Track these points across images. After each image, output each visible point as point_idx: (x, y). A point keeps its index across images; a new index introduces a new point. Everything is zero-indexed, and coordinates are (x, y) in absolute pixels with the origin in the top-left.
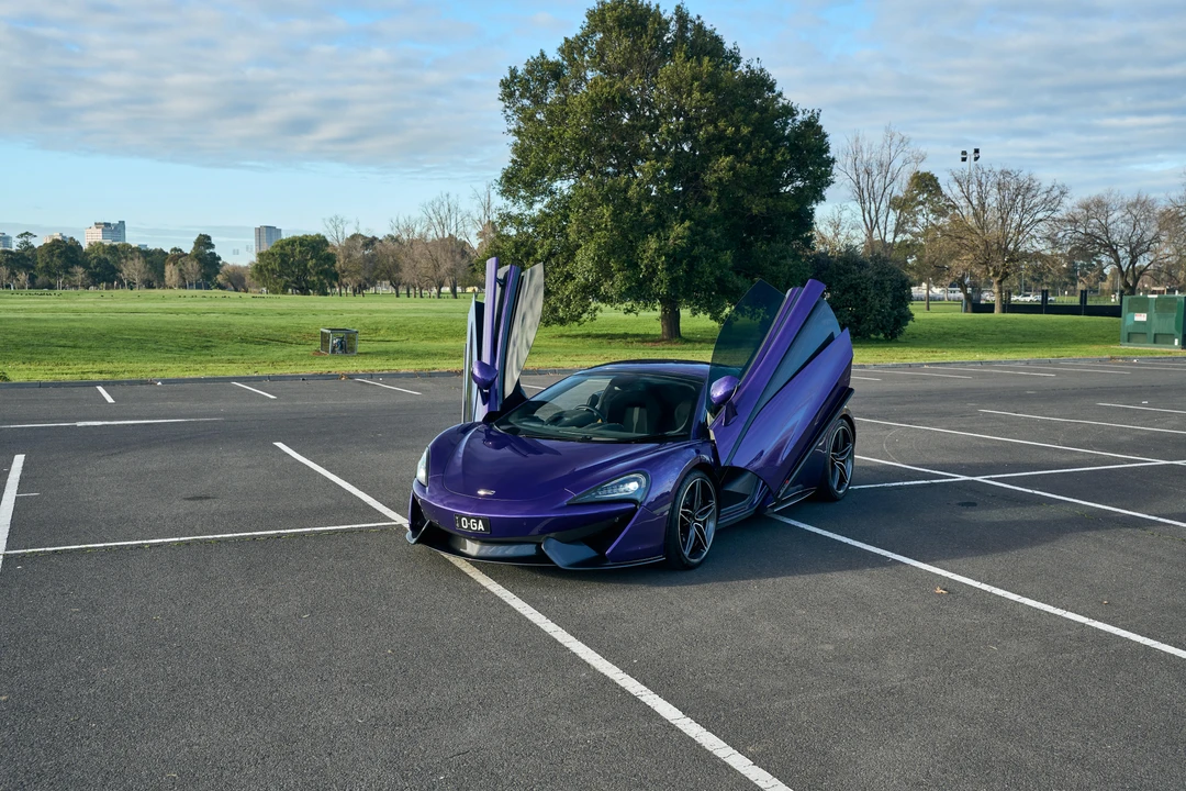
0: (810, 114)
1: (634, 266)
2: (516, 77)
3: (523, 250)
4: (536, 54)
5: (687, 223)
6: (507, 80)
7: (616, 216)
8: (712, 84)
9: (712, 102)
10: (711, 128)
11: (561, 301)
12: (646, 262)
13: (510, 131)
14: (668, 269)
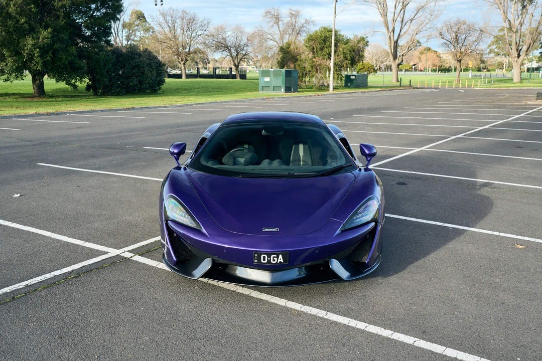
1: (19, 54)
5: (50, 30)
12: (27, 51)
14: (40, 56)
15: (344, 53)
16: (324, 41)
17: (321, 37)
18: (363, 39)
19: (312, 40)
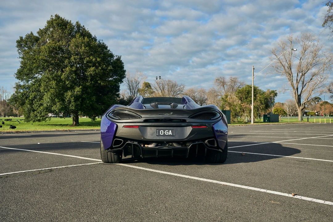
0: (118, 57)
1: (63, 100)
2: (22, 40)
3: (25, 97)
4: (30, 33)
5: (81, 87)
6: (19, 40)
7: (57, 84)
8: (88, 45)
9: (88, 51)
10: (88, 59)
11: (38, 113)
12: (67, 99)
13: (20, 57)
14: (75, 101)
15: (260, 100)
16: (248, 93)
17: (246, 91)
18: (273, 92)
19: (240, 93)
